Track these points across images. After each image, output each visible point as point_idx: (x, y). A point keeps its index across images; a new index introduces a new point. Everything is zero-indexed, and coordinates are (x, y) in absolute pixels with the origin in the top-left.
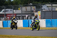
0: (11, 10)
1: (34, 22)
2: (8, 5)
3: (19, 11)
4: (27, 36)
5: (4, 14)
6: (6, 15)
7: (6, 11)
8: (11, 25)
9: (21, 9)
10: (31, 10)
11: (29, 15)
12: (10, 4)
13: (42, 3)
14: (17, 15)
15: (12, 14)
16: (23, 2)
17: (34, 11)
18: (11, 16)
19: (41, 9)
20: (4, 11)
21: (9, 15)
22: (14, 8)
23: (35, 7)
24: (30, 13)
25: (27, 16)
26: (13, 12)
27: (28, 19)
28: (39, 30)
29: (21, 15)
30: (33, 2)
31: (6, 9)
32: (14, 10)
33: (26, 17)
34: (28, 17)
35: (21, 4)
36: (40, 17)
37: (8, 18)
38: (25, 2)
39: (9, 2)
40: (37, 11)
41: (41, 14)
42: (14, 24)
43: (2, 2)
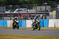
0: (25, 10)
1: (35, 22)
2: (22, 5)
3: (33, 11)
4: (42, 36)
5: (18, 14)
6: (20, 14)
7: (20, 10)
8: (13, 25)
9: (35, 9)
10: (46, 10)
11: (44, 15)
12: (24, 3)
13: (57, 2)
14: (31, 15)
15: (26, 14)
16: (38, 2)
17: (49, 10)
18: (25, 16)
19: (57, 8)
20: (17, 11)
21: (23, 15)
22: (28, 8)
23: (50, 7)
24: (45, 12)
25: (41, 15)
26: (27, 11)
27: (42, 19)
28: (39, 30)
29: (35, 15)
30: (48, 2)
31: (20, 8)
32: (28, 9)
33: (41, 17)
34: (42, 17)
35: (35, 3)
36: (55, 16)
37: (22, 17)
38: (39, 1)
39: (23, 2)
40: (52, 11)
41: (56, 14)
42: (16, 24)
43: (16, 2)
